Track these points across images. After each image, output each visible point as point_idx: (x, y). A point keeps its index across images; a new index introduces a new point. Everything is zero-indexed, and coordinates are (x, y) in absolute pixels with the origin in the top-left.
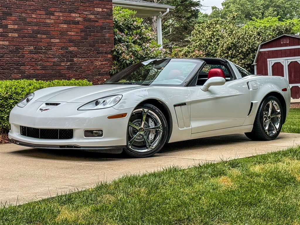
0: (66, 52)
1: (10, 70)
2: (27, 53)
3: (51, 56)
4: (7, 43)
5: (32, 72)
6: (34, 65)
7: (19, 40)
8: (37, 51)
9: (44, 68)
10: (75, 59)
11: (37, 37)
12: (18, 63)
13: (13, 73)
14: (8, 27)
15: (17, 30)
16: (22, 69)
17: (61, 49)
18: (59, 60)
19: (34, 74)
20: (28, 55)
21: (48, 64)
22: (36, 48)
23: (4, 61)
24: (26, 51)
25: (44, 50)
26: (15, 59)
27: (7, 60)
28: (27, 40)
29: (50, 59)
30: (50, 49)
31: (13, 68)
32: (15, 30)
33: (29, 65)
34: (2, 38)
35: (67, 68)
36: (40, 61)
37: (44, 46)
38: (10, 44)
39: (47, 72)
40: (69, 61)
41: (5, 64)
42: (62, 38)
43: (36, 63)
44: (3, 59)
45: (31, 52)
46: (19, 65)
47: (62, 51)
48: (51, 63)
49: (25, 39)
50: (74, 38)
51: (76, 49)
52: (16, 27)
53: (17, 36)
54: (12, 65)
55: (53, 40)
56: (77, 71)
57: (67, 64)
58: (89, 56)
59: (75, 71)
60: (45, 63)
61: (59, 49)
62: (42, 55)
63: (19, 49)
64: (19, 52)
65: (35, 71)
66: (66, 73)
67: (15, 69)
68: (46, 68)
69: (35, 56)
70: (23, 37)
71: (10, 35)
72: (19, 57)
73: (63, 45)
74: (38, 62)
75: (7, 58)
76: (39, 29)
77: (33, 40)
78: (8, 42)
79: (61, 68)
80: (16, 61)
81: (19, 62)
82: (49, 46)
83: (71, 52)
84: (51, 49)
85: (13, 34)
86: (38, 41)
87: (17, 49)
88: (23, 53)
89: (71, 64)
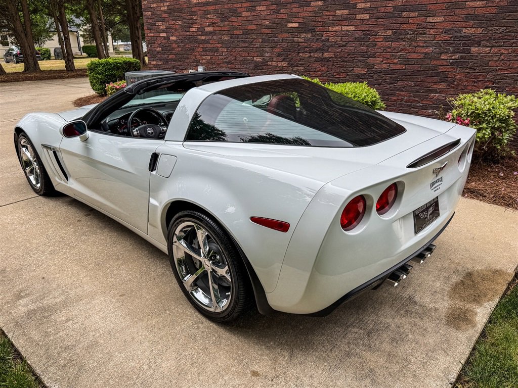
0: (456, 37)
1: (353, 63)
2: (381, 40)
3: (422, 45)
4: (352, 28)
5: (384, 66)
6: (389, 57)
7: (371, 23)
8: (398, 36)
9: (406, 61)
10: (473, 49)
11: (401, 17)
12: (365, 54)
13: (357, 67)
14: (356, 7)
15: (369, 10)
16: (370, 62)
17: (445, 32)
18: (437, 50)
19: (388, 69)
20: (381, 43)
21: (415, 56)
22: (395, 32)
23: (346, 51)
24: (378, 38)
25: (410, 35)
26: (361, 49)
27: (350, 50)
28: (382, 23)
29: (420, 48)
30: (421, 34)
31: (357, 60)
32: (365, 10)
33: (381, 57)
34: (346, 22)
35: (451, 63)
36: (400, 51)
37: (410, 30)
38: (356, 30)
39: (411, 67)
40: (459, 52)
41: (346, 55)
42: (452, 14)
43: (393, 55)
44: (345, 49)
45: (386, 39)
46: (366, 56)
47: (447, 37)
48: (420, 54)
49: (381, 21)
50: (480, 11)
51: (480, 30)
52: (369, 5)
53: (368, 17)
54: (355, 57)
55: (430, 19)
56: (475, 70)
57: (453, 58)
58: (513, 43)
59: (469, 68)
60: (408, 55)
61: (442, 33)
62: (405, 43)
63: (369, 34)
64: (369, 39)
65: (389, 66)
66: (447, 70)
67: (360, 61)
68: (409, 61)
69: (394, 44)
70: (377, 19)
71: (358, 17)
72: (367, 46)
73: (451, 26)
74: (398, 53)
75: (351, 48)
76: (407, 4)
77: (394, 22)
78: (354, 27)
79: (438, 62)
80: (362, 51)
81: (366, 52)
82: (421, 29)
83: (467, 37)
84: (425, 34)
85: (363, 15)
86: (402, 22)
87: (366, 35)
88: (374, 41)
89: (462, 57)
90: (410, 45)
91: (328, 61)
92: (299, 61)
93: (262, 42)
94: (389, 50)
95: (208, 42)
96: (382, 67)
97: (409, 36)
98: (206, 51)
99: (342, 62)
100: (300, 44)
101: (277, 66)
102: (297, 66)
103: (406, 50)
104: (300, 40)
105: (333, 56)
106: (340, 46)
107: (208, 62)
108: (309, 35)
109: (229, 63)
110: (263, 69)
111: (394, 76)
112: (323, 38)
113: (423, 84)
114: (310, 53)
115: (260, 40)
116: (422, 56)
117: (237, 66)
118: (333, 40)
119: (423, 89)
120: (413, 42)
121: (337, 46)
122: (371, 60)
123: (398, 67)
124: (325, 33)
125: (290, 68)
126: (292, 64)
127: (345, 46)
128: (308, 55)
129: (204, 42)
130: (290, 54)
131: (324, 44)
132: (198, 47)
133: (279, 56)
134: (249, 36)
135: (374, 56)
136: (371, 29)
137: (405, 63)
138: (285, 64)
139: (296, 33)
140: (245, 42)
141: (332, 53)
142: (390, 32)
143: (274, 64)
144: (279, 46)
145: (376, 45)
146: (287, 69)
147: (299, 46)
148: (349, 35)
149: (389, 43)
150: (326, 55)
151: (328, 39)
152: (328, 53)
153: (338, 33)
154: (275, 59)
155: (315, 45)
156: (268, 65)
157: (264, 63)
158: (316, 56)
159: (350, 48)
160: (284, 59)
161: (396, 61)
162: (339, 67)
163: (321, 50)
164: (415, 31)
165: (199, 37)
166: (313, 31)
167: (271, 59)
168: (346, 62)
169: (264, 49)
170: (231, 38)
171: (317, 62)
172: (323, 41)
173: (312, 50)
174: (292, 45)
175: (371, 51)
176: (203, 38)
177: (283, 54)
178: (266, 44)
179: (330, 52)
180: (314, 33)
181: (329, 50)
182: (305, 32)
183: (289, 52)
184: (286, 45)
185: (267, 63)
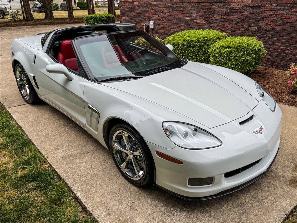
1: (248, 23)
2: (268, 9)
3: (294, 14)
4: (250, 1)
5: (269, 26)
6: (272, 21)
8: (279, 7)
9: (283, 24)
12: (256, 18)
13: (251, 26)
19: (271, 28)
20: (268, 11)
21: (289, 21)
22: (278, 5)
23: (245, 15)
24: (266, 8)
25: (288, 7)
26: (255, 15)
27: (247, 15)
29: (292, 16)
30: (295, 7)
31: (251, 22)
33: (267, 20)
36: (280, 17)
37: (287, 4)
38: (252, 2)
39: (286, 28)
41: (244, 18)
43: (275, 19)
44: (244, 14)
45: (271, 9)
46: (258, 19)
48: (293, 20)
54: (250, 20)
60: (285, 20)
62: (283, 12)
63: (260, 6)
64: (260, 9)
65: (272, 26)
67: (253, 23)
68: (285, 24)
69: (276, 13)
72: (258, 13)
74: (278, 18)
80: (255, 16)
81: (258, 17)
82: (295, 3)
87: (258, 6)
88: (263, 10)
90: (287, 14)
91: (233, 21)
92: (214, 20)
93: (191, 7)
94: (272, 16)
95: (158, 7)
96: (267, 27)
97: (286, 8)
98: (156, 12)
99: (242, 22)
100: (216, 10)
101: (200, 23)
102: (212, 23)
103: (284, 17)
104: (215, 7)
105: (236, 18)
106: (241, 12)
107: (157, 19)
108: (222, 5)
109: (169, 20)
110: (190, 24)
111: (274, 33)
112: (231, 7)
113: (293, 39)
114: (221, 16)
115: (190, 6)
116: (294, 21)
117: (174, 22)
118: (237, 9)
119: (293, 42)
120: (289, 12)
121: (239, 12)
122: (260, 22)
123: (278, 27)
124: (232, 3)
125: (208, 25)
126: (210, 22)
127: (244, 13)
128: (220, 17)
129: (155, 6)
130: (208, 16)
131: (231, 11)
132: (151, 9)
133: (202, 16)
134: (184, 3)
135: (262, 19)
136: (262, 2)
137: (282, 25)
138: (205, 22)
139: (213, 3)
140: (180, 7)
141: (235, 17)
142: (274, 5)
143: (198, 21)
144: (202, 10)
145: (264, 13)
146: (206, 25)
147: (215, 11)
148: (247, 6)
149: (273, 11)
150: (232, 17)
151: (234, 8)
152: (233, 16)
153: (240, 4)
154: (199, 18)
155: (225, 11)
156: (194, 22)
157: (192, 20)
158: (225, 18)
159: (247, 14)
160: (204, 19)
161: (276, 24)
162: (239, 25)
163: (229, 14)
164: (291, 5)
165: (152, 3)
166: (224, 2)
167: (196, 18)
168: (244, 22)
169: (192, 12)
170: (172, 5)
171: (225, 21)
172: (230, 9)
173: (223, 14)
174: (210, 10)
175: (261, 16)
176: (155, 3)
177: (204, 16)
178: (194, 9)
179: (234, 16)
180: (224, 4)
181: (234, 15)
182: (219, 2)
183: (208, 14)
184: (206, 10)
185: (193, 21)
